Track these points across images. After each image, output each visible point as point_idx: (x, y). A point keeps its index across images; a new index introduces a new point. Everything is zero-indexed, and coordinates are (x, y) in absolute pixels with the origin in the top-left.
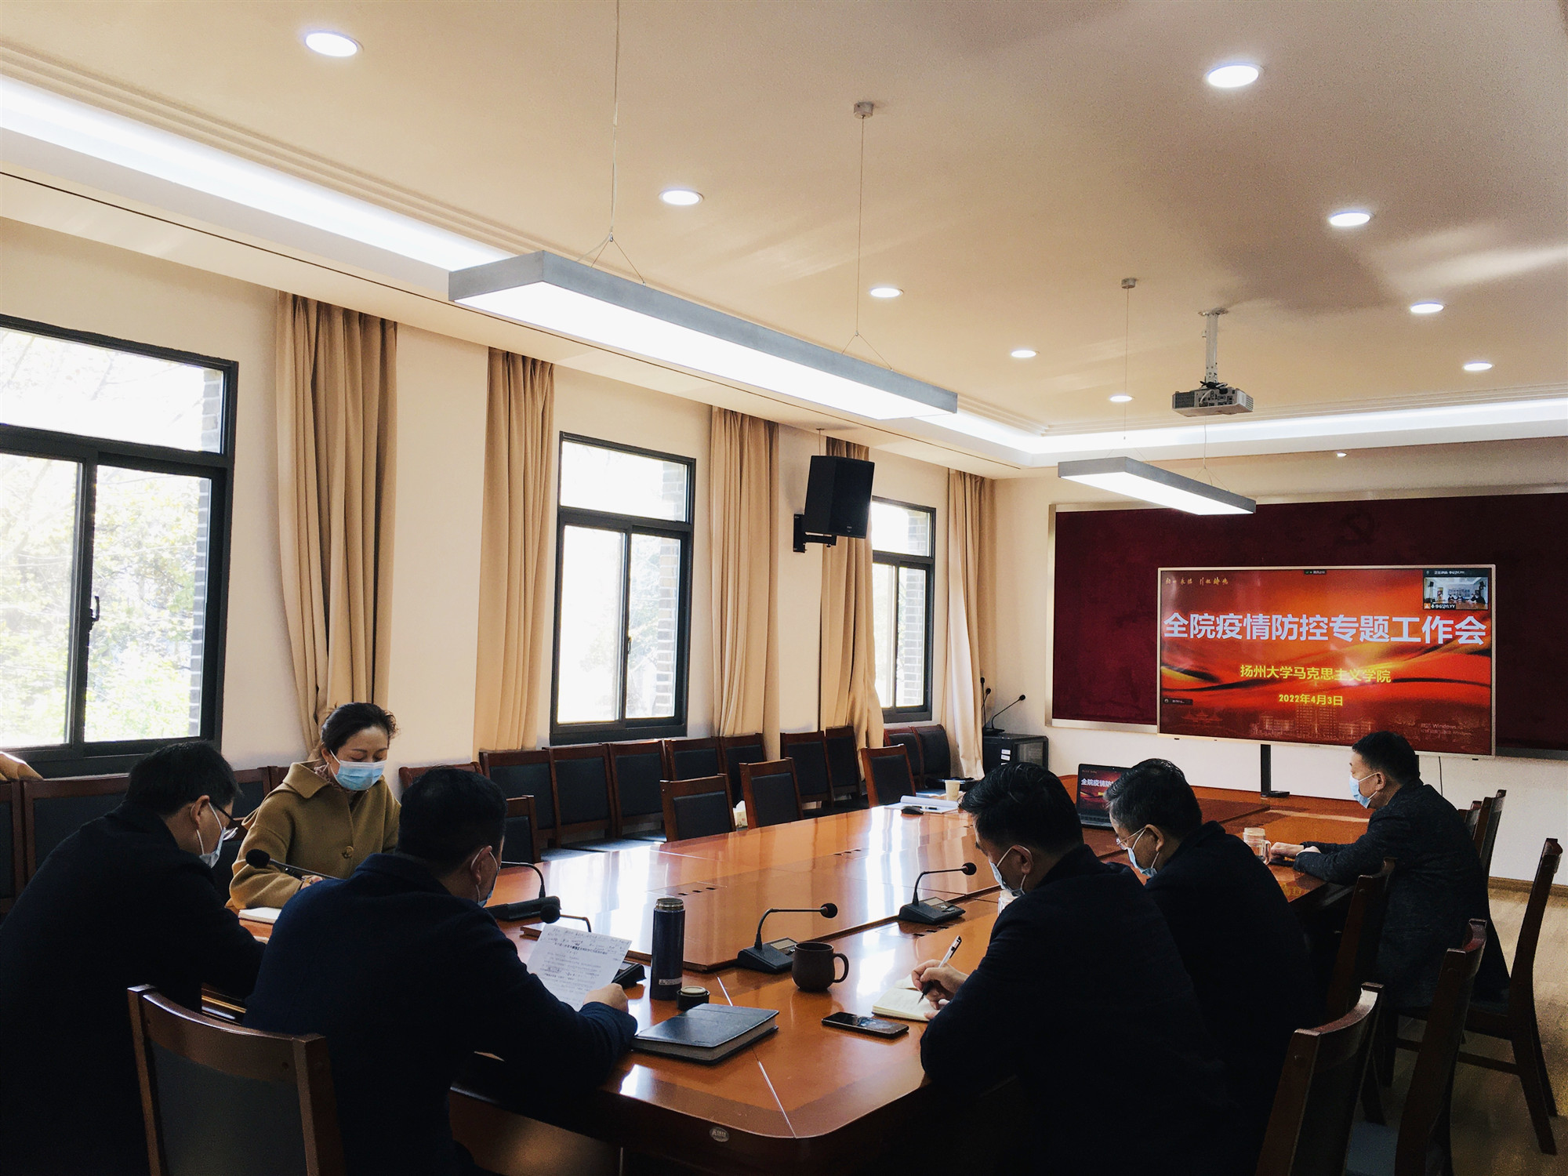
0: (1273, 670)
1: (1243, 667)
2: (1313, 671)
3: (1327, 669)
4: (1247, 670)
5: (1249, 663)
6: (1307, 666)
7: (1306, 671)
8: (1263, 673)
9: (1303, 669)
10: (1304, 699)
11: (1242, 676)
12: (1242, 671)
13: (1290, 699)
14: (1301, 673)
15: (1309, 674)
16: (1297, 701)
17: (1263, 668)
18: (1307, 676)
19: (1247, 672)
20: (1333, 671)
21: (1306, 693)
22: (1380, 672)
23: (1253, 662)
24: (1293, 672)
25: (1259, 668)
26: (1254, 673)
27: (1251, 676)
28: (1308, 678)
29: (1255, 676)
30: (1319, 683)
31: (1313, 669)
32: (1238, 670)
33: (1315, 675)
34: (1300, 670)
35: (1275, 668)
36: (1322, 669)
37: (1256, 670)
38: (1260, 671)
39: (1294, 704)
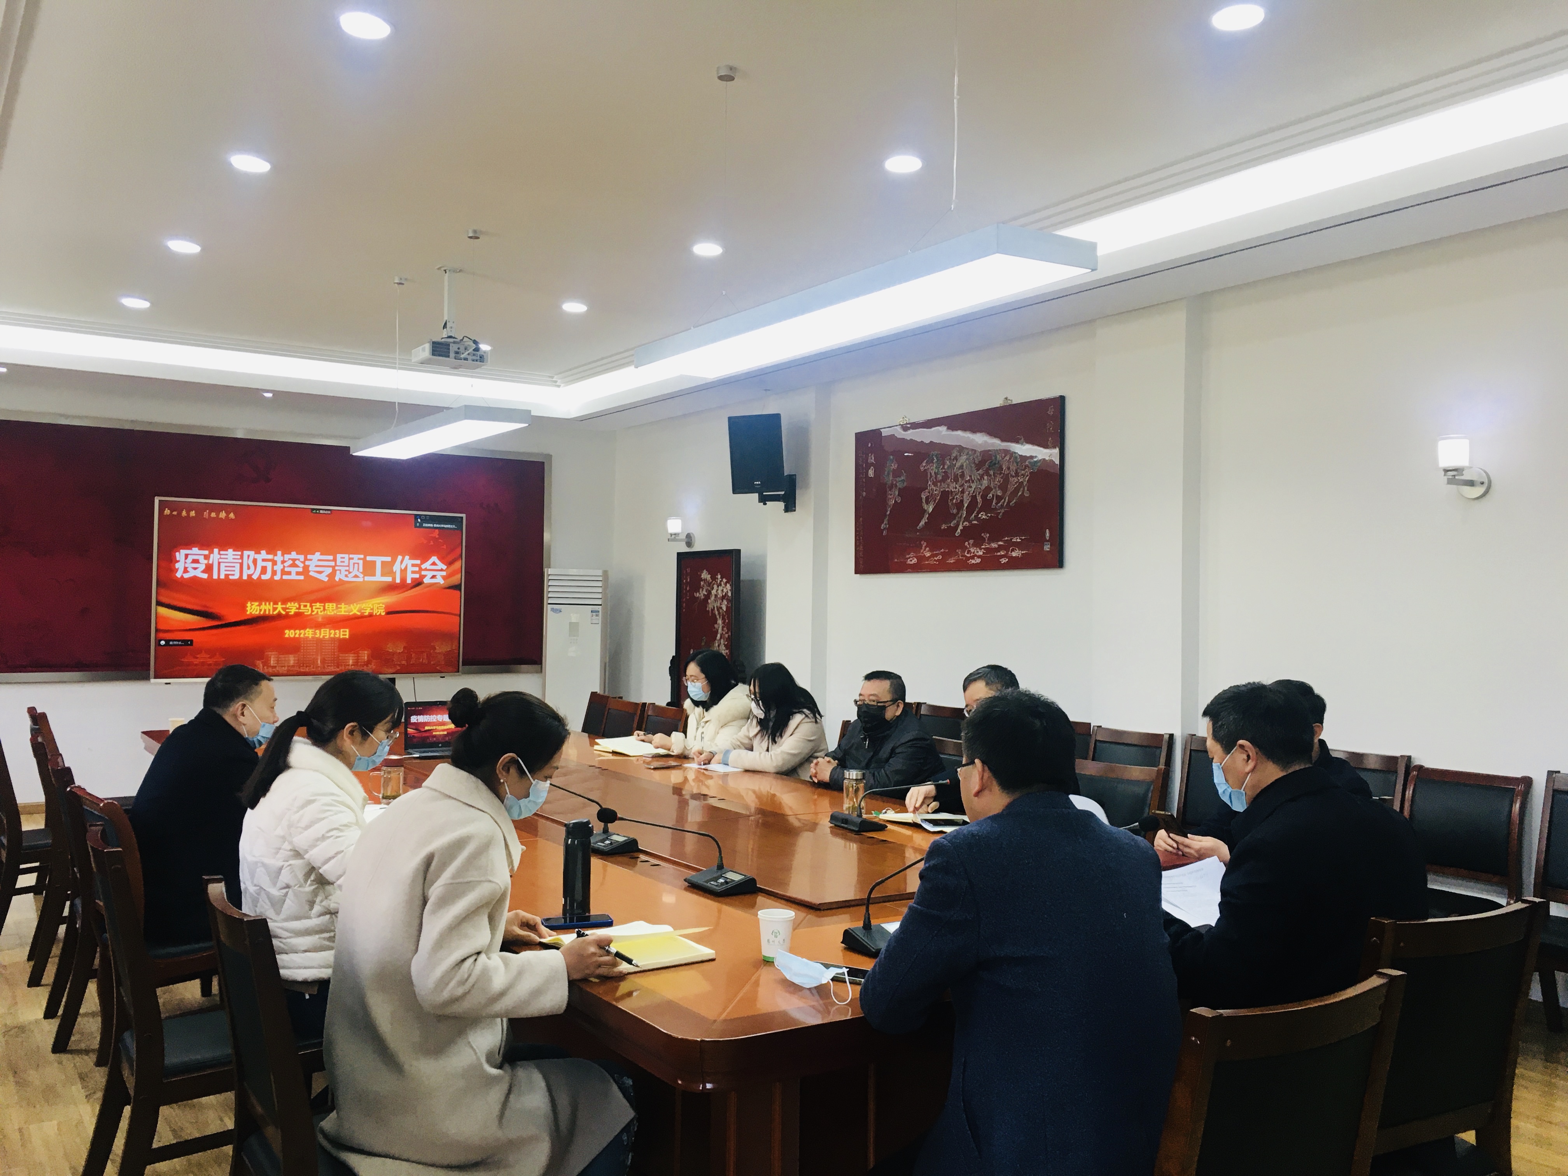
0: (280, 607)
1: (249, 604)
2: (318, 607)
3: (331, 604)
4: (253, 607)
5: (255, 600)
6: (312, 602)
7: (311, 606)
8: (269, 610)
9: (308, 604)
10: (309, 633)
11: (248, 613)
12: (248, 609)
13: (295, 634)
14: (306, 609)
15: (314, 609)
16: (302, 636)
17: (269, 604)
18: (312, 611)
19: (253, 609)
20: (337, 606)
21: (311, 628)
22: (377, 606)
23: (260, 599)
24: (299, 608)
25: (265, 604)
26: (261, 610)
27: (257, 613)
28: (313, 613)
29: (262, 613)
30: (324, 617)
31: (318, 605)
32: (244, 607)
33: (319, 610)
34: (305, 606)
35: (282, 604)
36: (327, 604)
37: (263, 607)
38: (267, 608)
39: (299, 638)
